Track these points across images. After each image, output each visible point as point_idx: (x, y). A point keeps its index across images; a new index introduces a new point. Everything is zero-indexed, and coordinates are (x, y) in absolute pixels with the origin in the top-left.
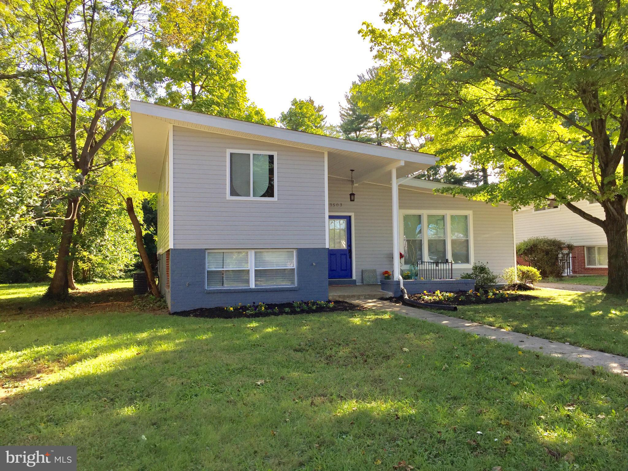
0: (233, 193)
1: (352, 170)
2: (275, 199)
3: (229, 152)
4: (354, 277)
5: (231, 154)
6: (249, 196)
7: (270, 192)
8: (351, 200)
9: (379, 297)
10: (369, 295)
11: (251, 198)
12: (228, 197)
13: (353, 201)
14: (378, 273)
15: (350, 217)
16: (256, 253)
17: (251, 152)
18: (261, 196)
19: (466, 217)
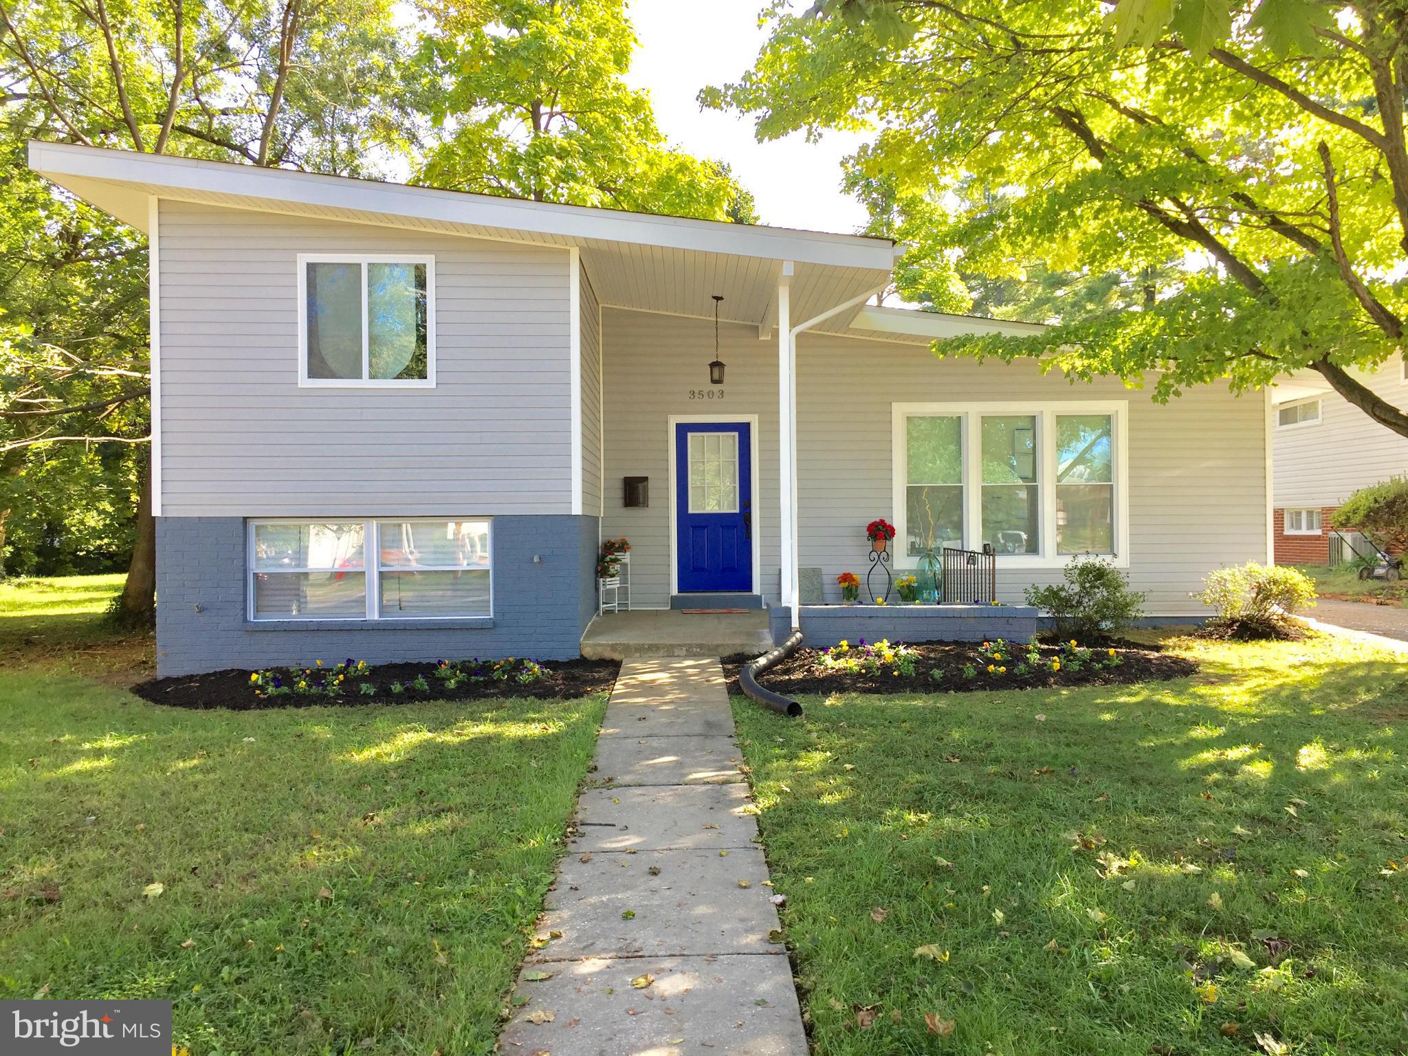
0: (318, 368)
1: (718, 298)
2: (430, 382)
3: (303, 259)
4: (757, 589)
5: (311, 268)
6: (359, 376)
7: (417, 368)
8: (714, 382)
9: (728, 652)
10: (701, 646)
11: (365, 383)
12: (304, 381)
13: (719, 381)
14: (827, 579)
15: (748, 425)
16: (381, 529)
17: (364, 259)
18: (397, 378)
19: (1108, 419)
